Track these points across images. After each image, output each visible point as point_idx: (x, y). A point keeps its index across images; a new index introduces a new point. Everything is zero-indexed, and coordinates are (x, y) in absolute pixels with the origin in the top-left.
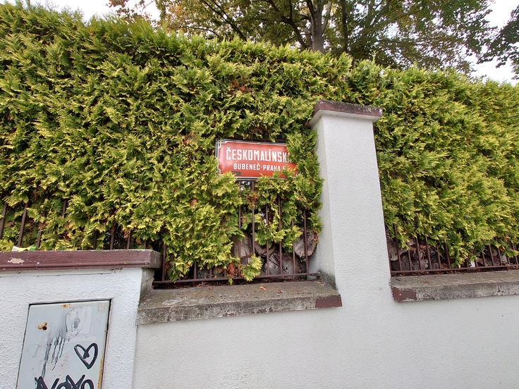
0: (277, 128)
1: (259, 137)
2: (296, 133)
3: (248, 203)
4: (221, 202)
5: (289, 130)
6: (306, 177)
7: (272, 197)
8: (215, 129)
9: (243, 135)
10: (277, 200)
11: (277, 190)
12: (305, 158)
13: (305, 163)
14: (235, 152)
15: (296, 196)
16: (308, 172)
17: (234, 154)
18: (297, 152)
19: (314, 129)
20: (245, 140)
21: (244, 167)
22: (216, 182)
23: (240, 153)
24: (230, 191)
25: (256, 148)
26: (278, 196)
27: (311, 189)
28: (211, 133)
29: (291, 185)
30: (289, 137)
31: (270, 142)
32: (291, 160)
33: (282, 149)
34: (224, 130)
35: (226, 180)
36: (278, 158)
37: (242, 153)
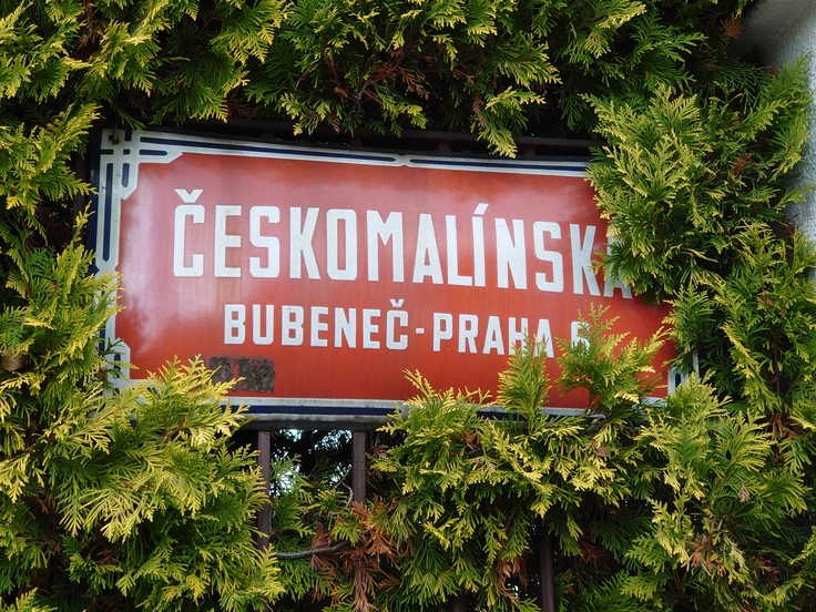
0: (527, 57)
1: (404, 119)
2: (663, 90)
3: (322, 587)
4: (125, 584)
5: (614, 71)
6: (739, 399)
7: (492, 547)
8: (100, 67)
9: (290, 106)
10: (530, 562)
11: (533, 495)
12: (725, 265)
13: (727, 296)
14: (236, 226)
15: (668, 539)
16: (747, 364)
17: (223, 241)
18: (667, 222)
19: (788, 63)
20: (303, 139)
21: (295, 327)
22: (97, 434)
23: (267, 228)
24: (190, 500)
25: (383, 192)
26: (543, 536)
27: (778, 488)
28: (67, 95)
29: (632, 455)
30: (614, 119)
31: (482, 150)
32: (625, 281)
33: (562, 202)
34: (162, 73)
35: (170, 421)
36: (534, 265)
37: (282, 231)
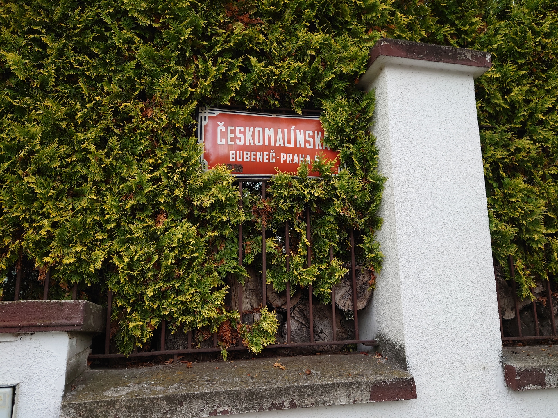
0: (305, 89)
1: (274, 105)
2: (339, 97)
3: (255, 219)
4: (208, 217)
5: (327, 92)
6: (355, 175)
7: (295, 209)
8: (198, 91)
9: (245, 101)
10: (304, 213)
11: (305, 197)
12: (353, 141)
13: (353, 149)
14: (233, 132)
15: (337, 207)
16: (357, 166)
17: (230, 135)
18: (339, 131)
19: (370, 90)
20: (249, 110)
21: (247, 157)
22: (200, 182)
23: (240, 132)
24: (223, 198)
25: (269, 123)
26: (307, 206)
27: (364, 195)
28: (190, 97)
29: (329, 188)
30: (327, 105)
31: (294, 113)
32: (328, 146)
33: (313, 126)
34: (213, 92)
35: (217, 179)
36: (306, 142)
37: (244, 133)
